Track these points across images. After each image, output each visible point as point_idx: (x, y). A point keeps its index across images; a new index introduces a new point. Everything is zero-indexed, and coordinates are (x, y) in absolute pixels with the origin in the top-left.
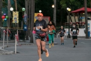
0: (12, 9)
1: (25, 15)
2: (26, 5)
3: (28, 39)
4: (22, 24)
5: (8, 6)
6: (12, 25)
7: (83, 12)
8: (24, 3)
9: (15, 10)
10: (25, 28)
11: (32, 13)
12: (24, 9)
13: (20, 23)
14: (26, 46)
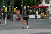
0: (4, 6)
1: (10, 9)
2: (10, 5)
3: (11, 19)
4: (9, 13)
5: (3, 5)
6: (4, 13)
7: (34, 8)
8: (10, 4)
9: (6, 7)
10: (10, 14)
11: (13, 8)
12: (9, 6)
13: (8, 12)
14: (10, 22)
